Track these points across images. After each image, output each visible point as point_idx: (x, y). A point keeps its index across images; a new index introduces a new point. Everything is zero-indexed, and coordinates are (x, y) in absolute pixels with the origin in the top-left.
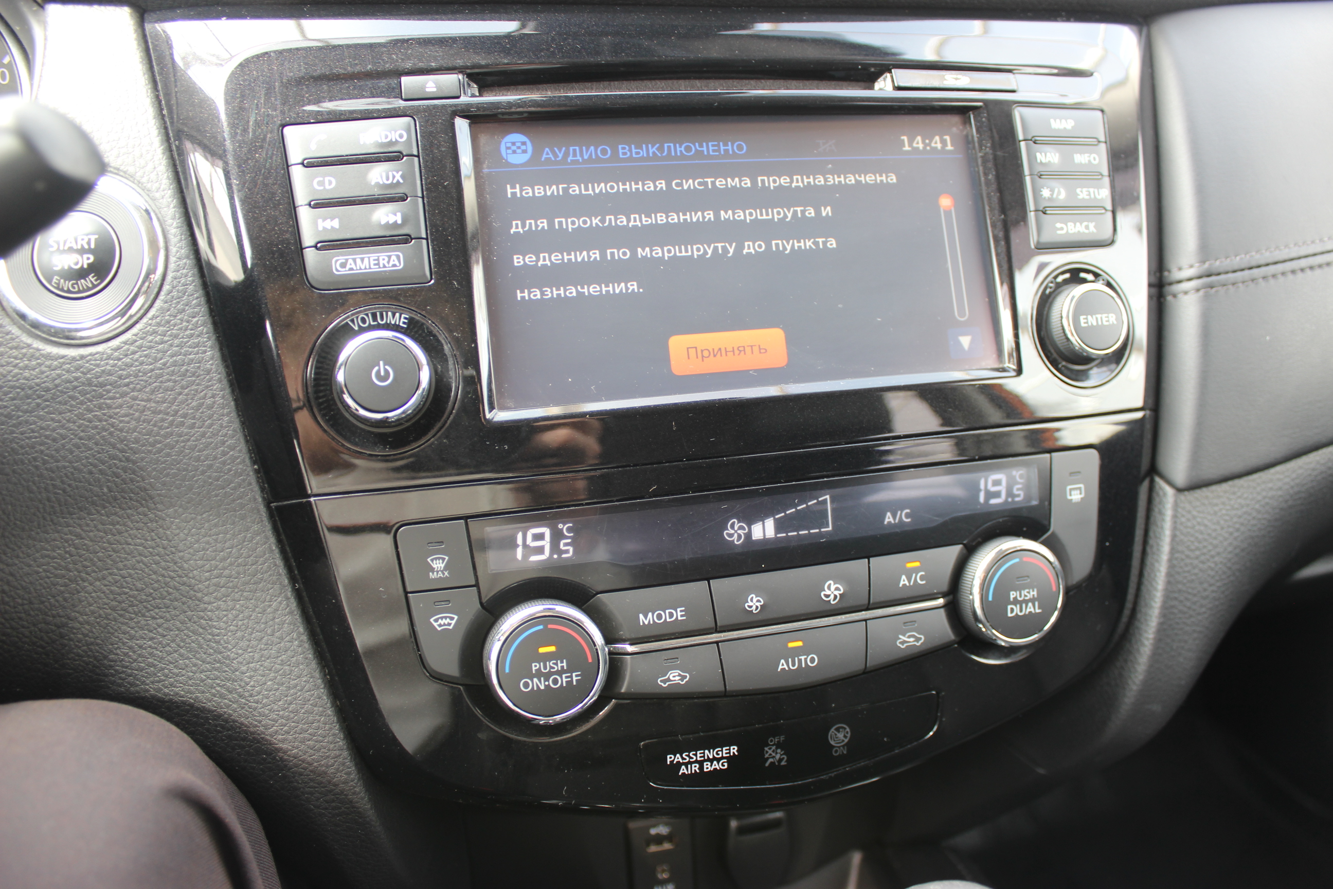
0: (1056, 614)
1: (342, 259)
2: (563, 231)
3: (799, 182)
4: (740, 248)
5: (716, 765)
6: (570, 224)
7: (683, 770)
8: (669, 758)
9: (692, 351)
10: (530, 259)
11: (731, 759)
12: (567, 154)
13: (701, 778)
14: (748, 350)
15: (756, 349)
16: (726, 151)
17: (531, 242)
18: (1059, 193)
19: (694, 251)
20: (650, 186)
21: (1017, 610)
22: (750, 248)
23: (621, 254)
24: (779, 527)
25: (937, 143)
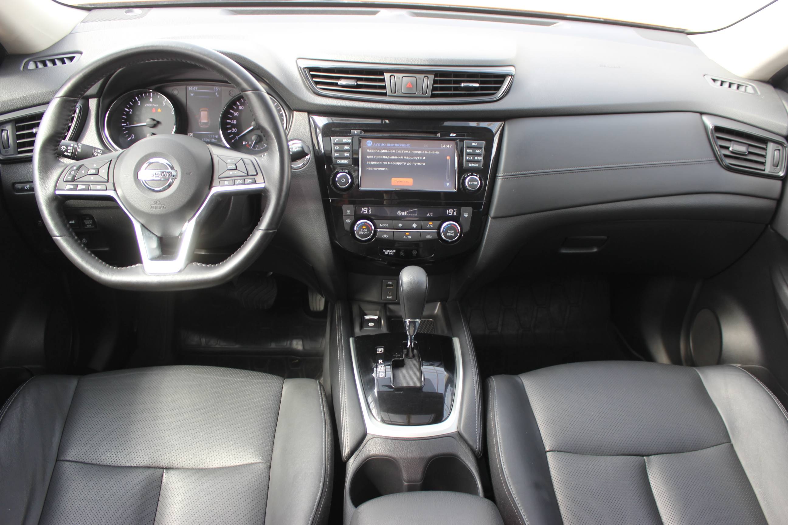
0: (457, 237)
1: (338, 161)
2: (376, 158)
3: (419, 152)
4: (407, 164)
5: (391, 254)
7: (385, 253)
8: (383, 251)
9: (396, 181)
10: (369, 163)
11: (394, 253)
12: (378, 145)
13: (388, 255)
14: (406, 182)
15: (407, 182)
16: (407, 146)
17: (370, 160)
18: (471, 158)
19: (398, 164)
20: (392, 151)
21: (449, 234)
22: (408, 164)
23: (385, 163)
24: (407, 213)
25: (448, 146)
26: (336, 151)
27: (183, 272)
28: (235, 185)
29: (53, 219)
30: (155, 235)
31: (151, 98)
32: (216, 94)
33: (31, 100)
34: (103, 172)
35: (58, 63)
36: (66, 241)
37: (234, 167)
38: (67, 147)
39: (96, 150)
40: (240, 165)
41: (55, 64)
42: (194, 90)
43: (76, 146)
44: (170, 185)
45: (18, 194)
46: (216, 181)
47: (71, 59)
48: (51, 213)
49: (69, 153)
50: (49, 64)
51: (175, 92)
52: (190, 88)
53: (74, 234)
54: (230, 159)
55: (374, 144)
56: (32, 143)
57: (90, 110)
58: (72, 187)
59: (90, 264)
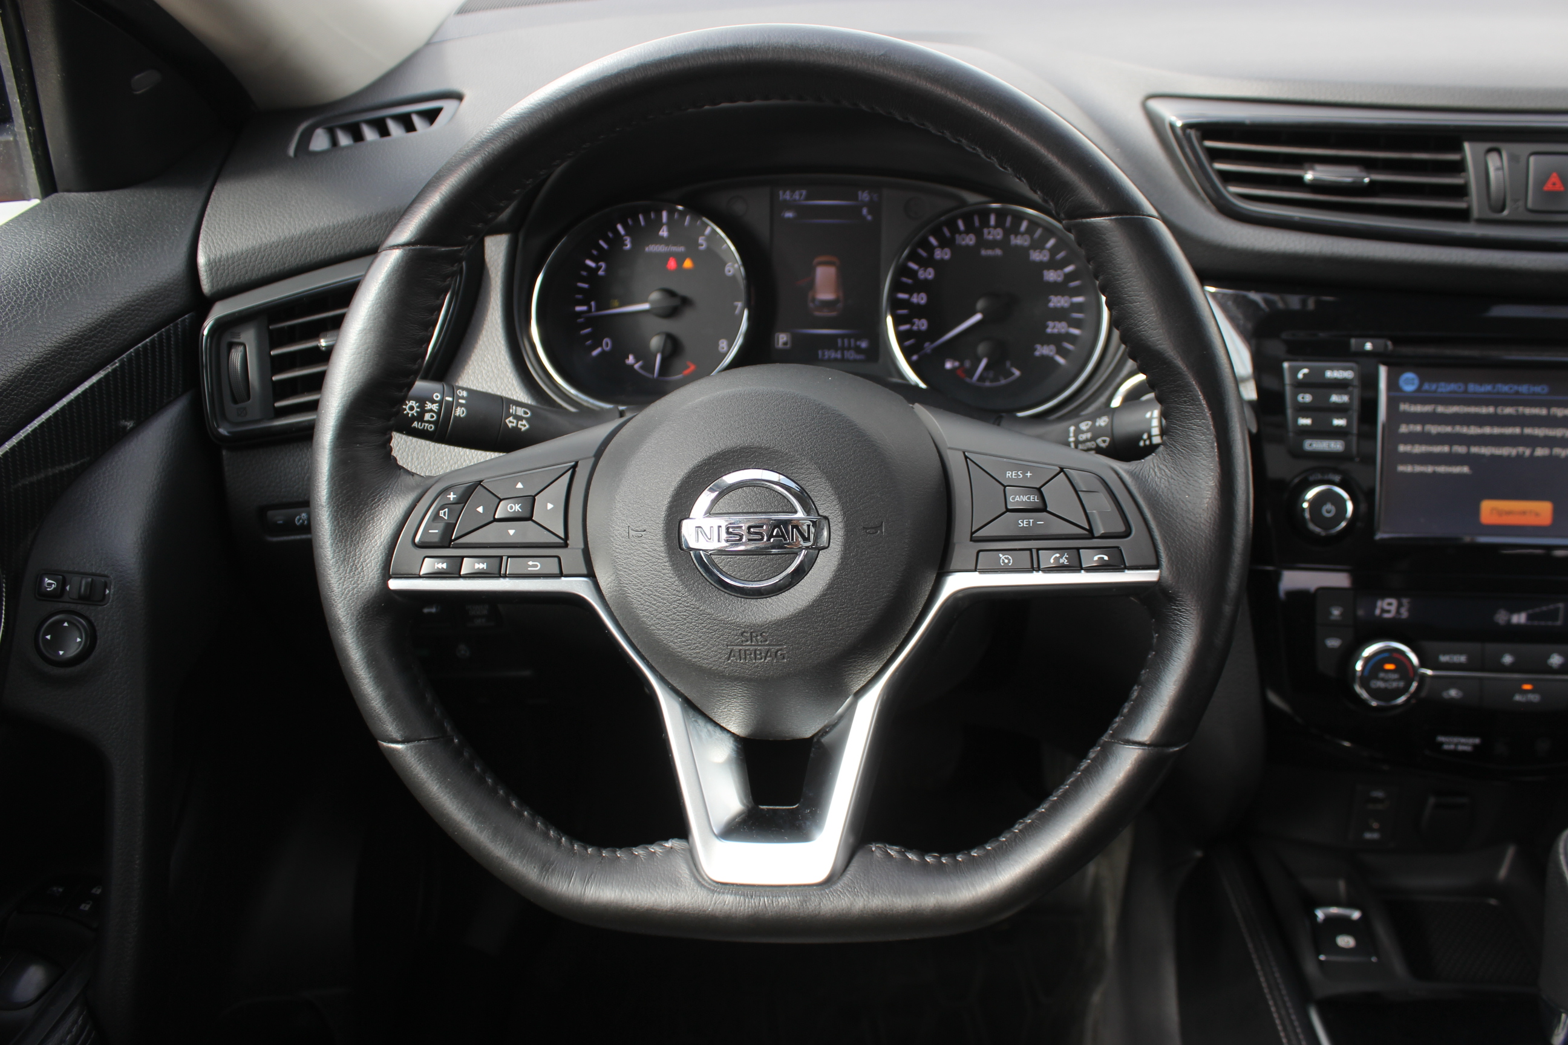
1: (1310, 442)
2: (1429, 433)
4: (1533, 451)
5: (1465, 748)
6: (1434, 429)
7: (1446, 747)
8: (1440, 739)
9: (1494, 511)
10: (1409, 448)
11: (1475, 746)
12: (1438, 387)
13: (1455, 753)
14: (1529, 513)
15: (1533, 513)
16: (1533, 391)
17: (1412, 439)
19: (1505, 451)
20: (1484, 410)
22: (1540, 452)
23: (1461, 449)
24: (1530, 618)
26: (1303, 410)
27: (839, 886)
28: (1038, 569)
29: (380, 679)
30: (729, 731)
31: (665, 228)
32: (865, 211)
33: (314, 248)
34: (548, 508)
35: (393, 127)
36: (426, 756)
37: (1034, 499)
38: (422, 406)
39: (513, 409)
40: (1058, 495)
41: (384, 132)
42: (795, 200)
43: (449, 399)
44: (800, 573)
45: (275, 539)
46: (963, 549)
47: (431, 116)
48: (372, 660)
49: (426, 425)
50: (370, 134)
51: (739, 208)
52: (786, 195)
53: (448, 727)
54: (1017, 467)
55: (1426, 386)
56: (317, 383)
57: (488, 272)
58: (442, 566)
59: (508, 839)
